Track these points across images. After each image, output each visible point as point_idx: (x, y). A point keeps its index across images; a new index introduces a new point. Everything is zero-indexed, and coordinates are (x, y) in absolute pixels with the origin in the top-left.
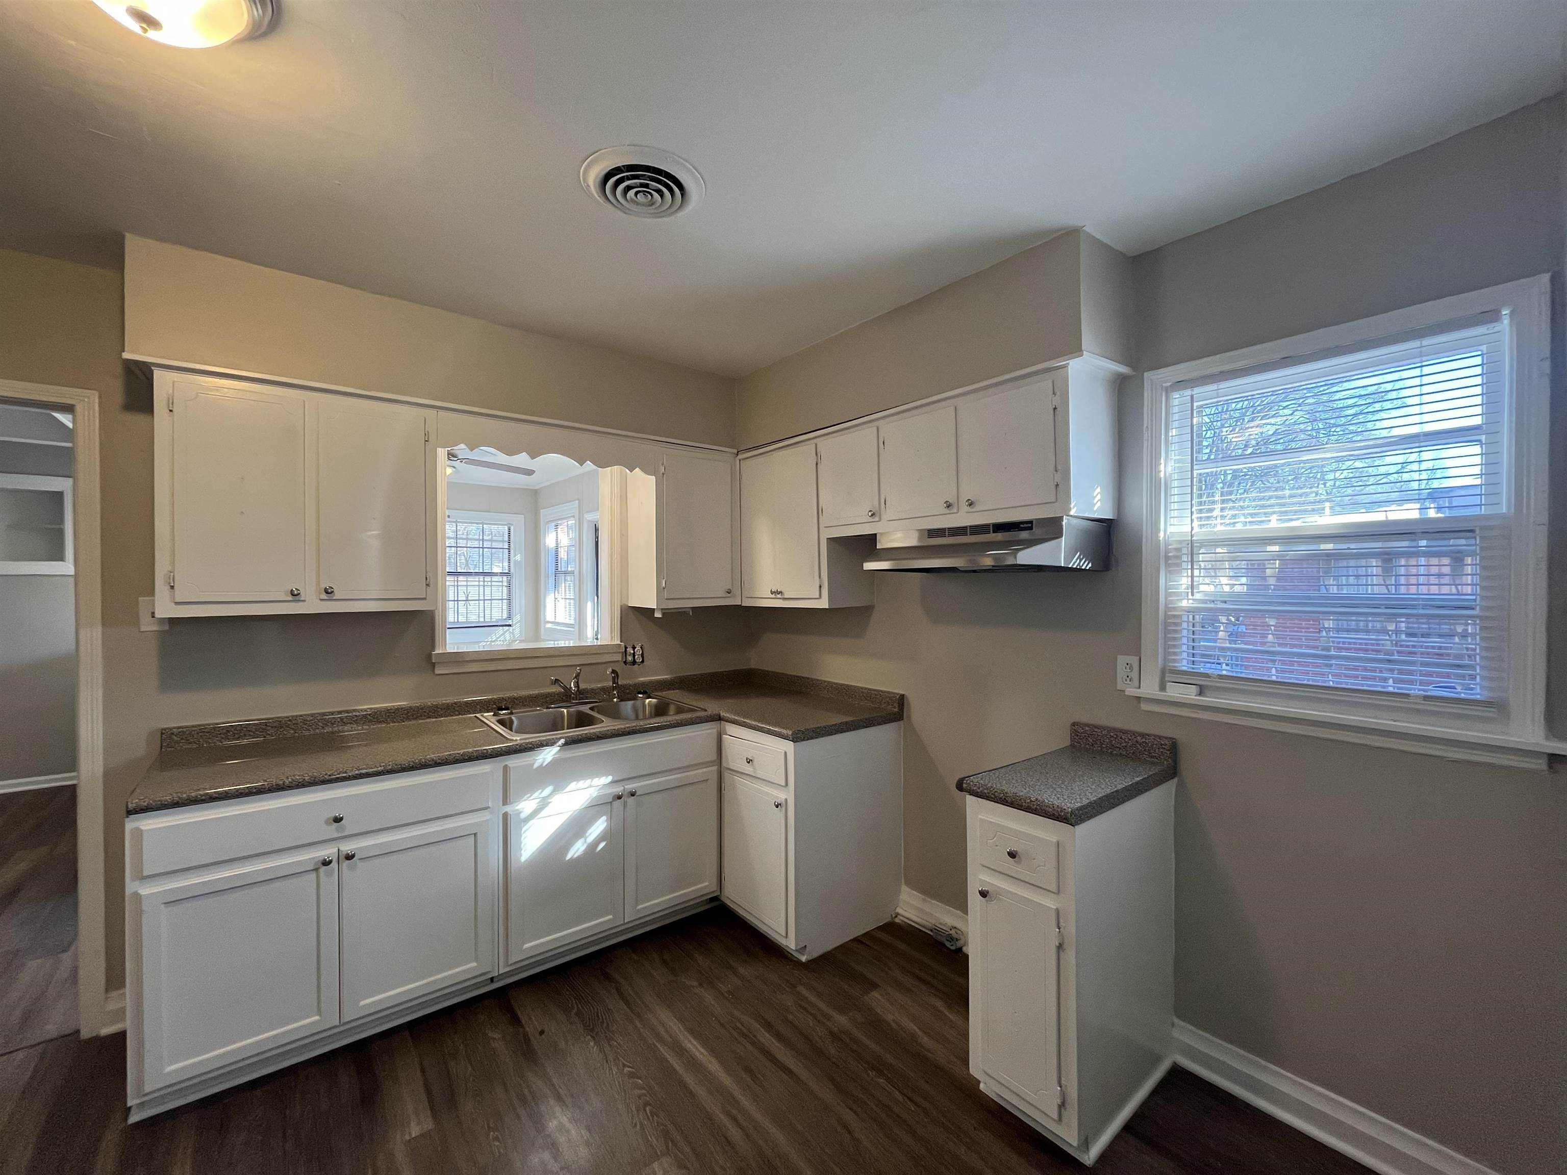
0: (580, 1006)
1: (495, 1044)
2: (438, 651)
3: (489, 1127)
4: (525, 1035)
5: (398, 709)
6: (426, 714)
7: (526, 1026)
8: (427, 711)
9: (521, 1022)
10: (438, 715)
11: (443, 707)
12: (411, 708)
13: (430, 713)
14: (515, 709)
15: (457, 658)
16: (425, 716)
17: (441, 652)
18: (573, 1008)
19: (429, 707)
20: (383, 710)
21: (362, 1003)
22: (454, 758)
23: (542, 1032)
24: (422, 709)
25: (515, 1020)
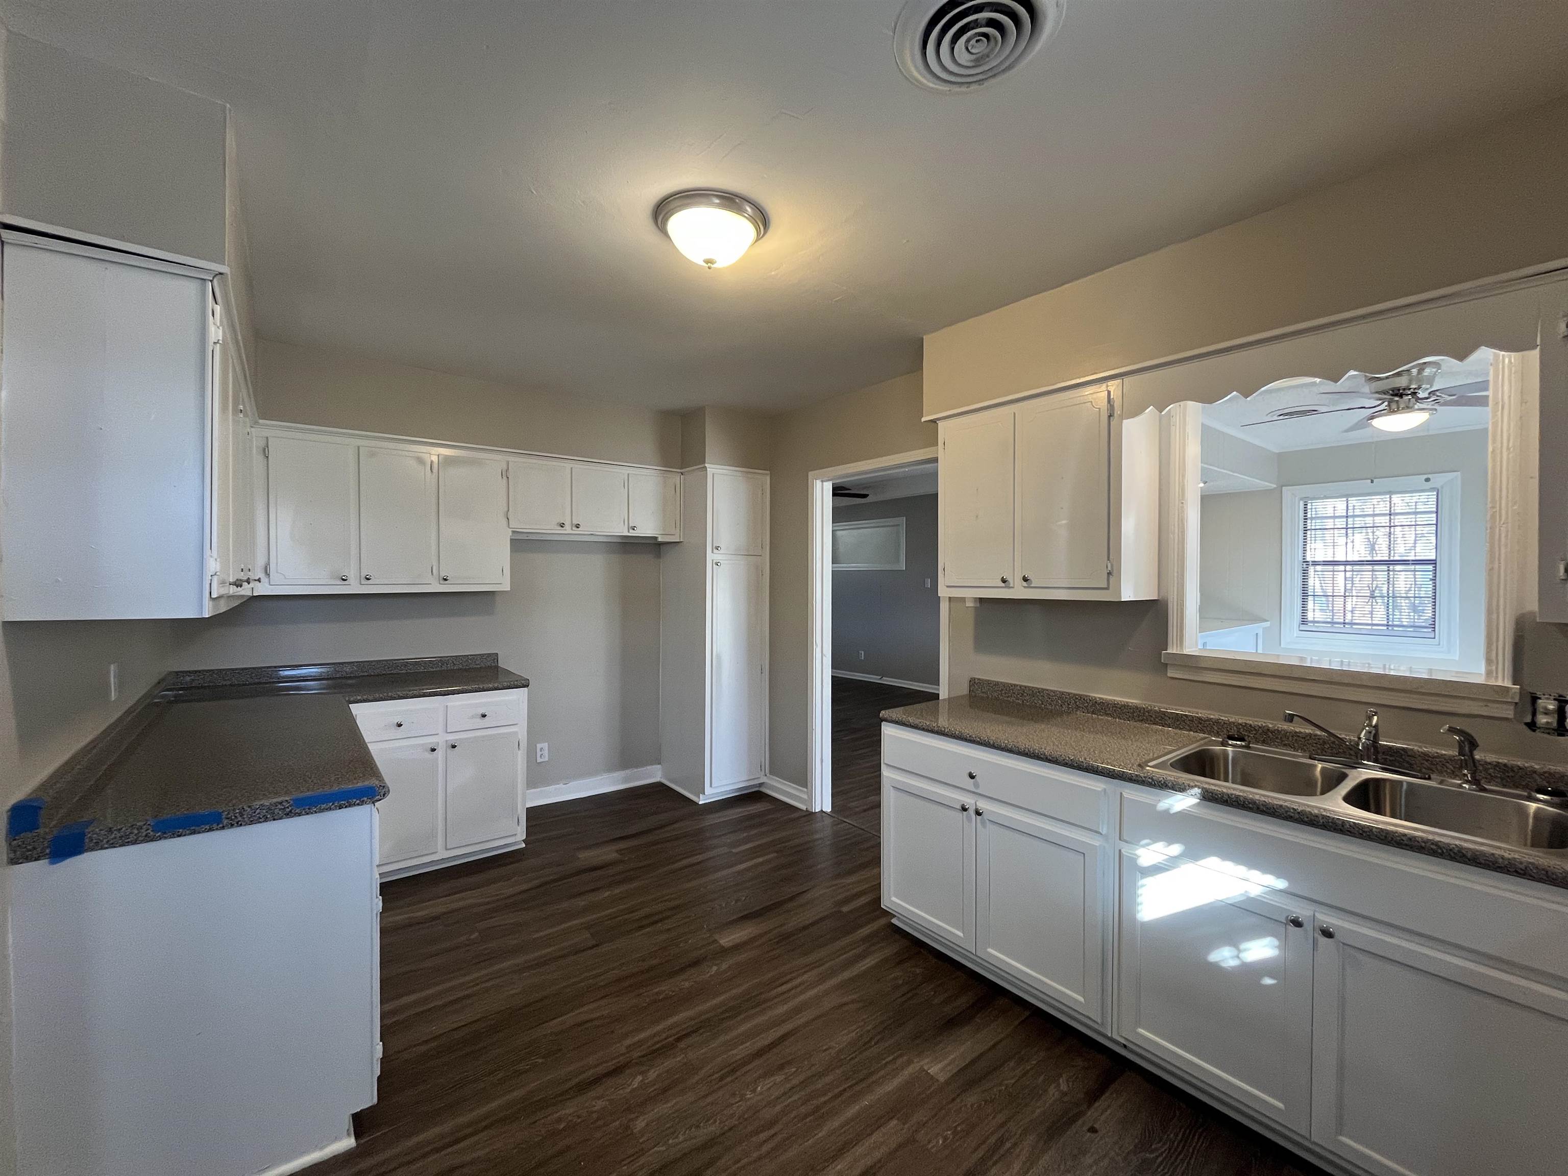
0: (1160, 1159)
1: (1052, 1090)
2: (1172, 650)
3: (956, 1127)
4: (1080, 1114)
5: (1125, 706)
6: (1152, 719)
7: (1092, 1110)
8: (1154, 716)
9: (1095, 1101)
10: (1165, 724)
11: (1171, 717)
12: (1137, 708)
13: (1157, 720)
14: (1257, 742)
15: (1191, 662)
16: (1151, 721)
17: (1174, 652)
18: (1152, 1152)
19: (1156, 712)
20: (1110, 702)
21: (990, 950)
22: (1064, 760)
23: (1093, 1130)
24: (1148, 712)
25: (1093, 1096)
